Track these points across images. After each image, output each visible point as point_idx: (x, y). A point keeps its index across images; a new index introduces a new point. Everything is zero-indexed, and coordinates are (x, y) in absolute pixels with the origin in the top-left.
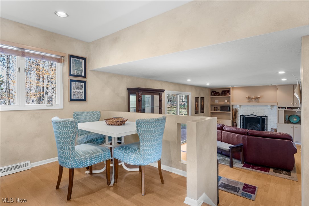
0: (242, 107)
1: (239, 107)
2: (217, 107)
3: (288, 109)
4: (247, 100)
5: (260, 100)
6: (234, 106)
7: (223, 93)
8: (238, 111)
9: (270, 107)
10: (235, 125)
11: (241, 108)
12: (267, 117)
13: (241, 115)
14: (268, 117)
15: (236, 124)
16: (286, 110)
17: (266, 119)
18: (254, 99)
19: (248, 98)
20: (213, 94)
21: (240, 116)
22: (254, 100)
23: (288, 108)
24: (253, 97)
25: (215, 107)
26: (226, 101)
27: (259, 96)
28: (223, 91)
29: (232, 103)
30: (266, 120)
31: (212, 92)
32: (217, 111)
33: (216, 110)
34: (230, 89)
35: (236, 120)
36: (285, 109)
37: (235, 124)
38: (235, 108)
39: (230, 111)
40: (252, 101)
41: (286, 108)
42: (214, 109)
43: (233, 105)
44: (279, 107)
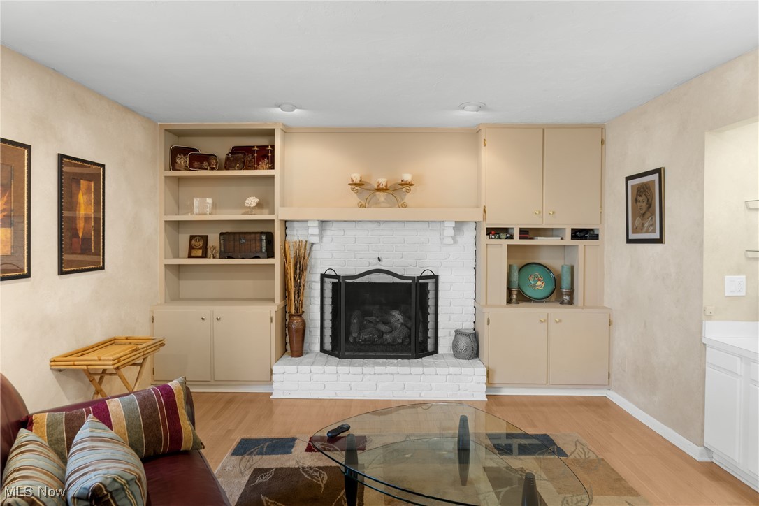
0: (330, 233)
1: (316, 231)
2: (205, 238)
3: (521, 238)
4: (354, 198)
5: (409, 198)
6: (292, 229)
7: (236, 160)
8: (313, 254)
9: (452, 232)
10: (297, 331)
11: (325, 239)
12: (436, 277)
13: (323, 276)
14: (441, 280)
15: (304, 323)
16: (517, 240)
17: (431, 287)
18: (386, 189)
19: (359, 185)
20: (181, 161)
21: (318, 278)
22: (382, 196)
23: (525, 233)
24: (383, 181)
25: (192, 237)
26: (252, 201)
27: (407, 177)
28: (236, 150)
29: (280, 214)
30: (431, 295)
31: (176, 152)
32: (205, 256)
33: (200, 253)
34: (270, 133)
35: (299, 303)
36: (512, 237)
37: (296, 323)
38: (296, 235)
39: (270, 254)
40: (377, 204)
41: (516, 234)
42: (191, 247)
43: (285, 224)
44: (490, 231)
